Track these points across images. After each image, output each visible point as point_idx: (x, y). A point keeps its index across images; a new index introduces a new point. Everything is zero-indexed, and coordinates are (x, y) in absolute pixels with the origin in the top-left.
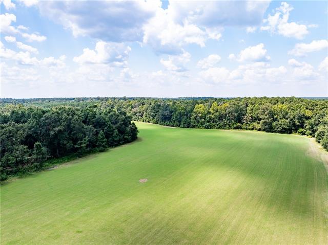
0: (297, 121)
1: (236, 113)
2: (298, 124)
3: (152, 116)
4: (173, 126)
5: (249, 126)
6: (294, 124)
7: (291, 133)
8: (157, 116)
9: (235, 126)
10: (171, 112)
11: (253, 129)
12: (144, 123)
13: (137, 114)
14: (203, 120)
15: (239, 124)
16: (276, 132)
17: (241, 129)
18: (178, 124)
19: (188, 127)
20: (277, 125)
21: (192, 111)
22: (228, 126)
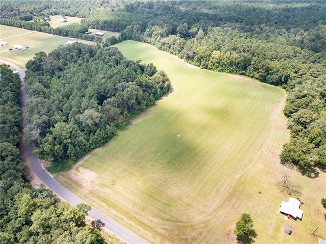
0: (283, 78)
1: (243, 63)
2: (283, 81)
3: (179, 51)
4: (195, 65)
5: (251, 74)
6: (281, 80)
7: (277, 85)
8: (182, 51)
9: (241, 72)
10: (194, 53)
11: (252, 77)
12: (171, 55)
13: (166, 45)
14: (218, 64)
15: (244, 71)
16: (267, 83)
17: (245, 75)
18: (199, 64)
19: (206, 68)
20: (269, 78)
21: (210, 55)
22: (235, 72)
